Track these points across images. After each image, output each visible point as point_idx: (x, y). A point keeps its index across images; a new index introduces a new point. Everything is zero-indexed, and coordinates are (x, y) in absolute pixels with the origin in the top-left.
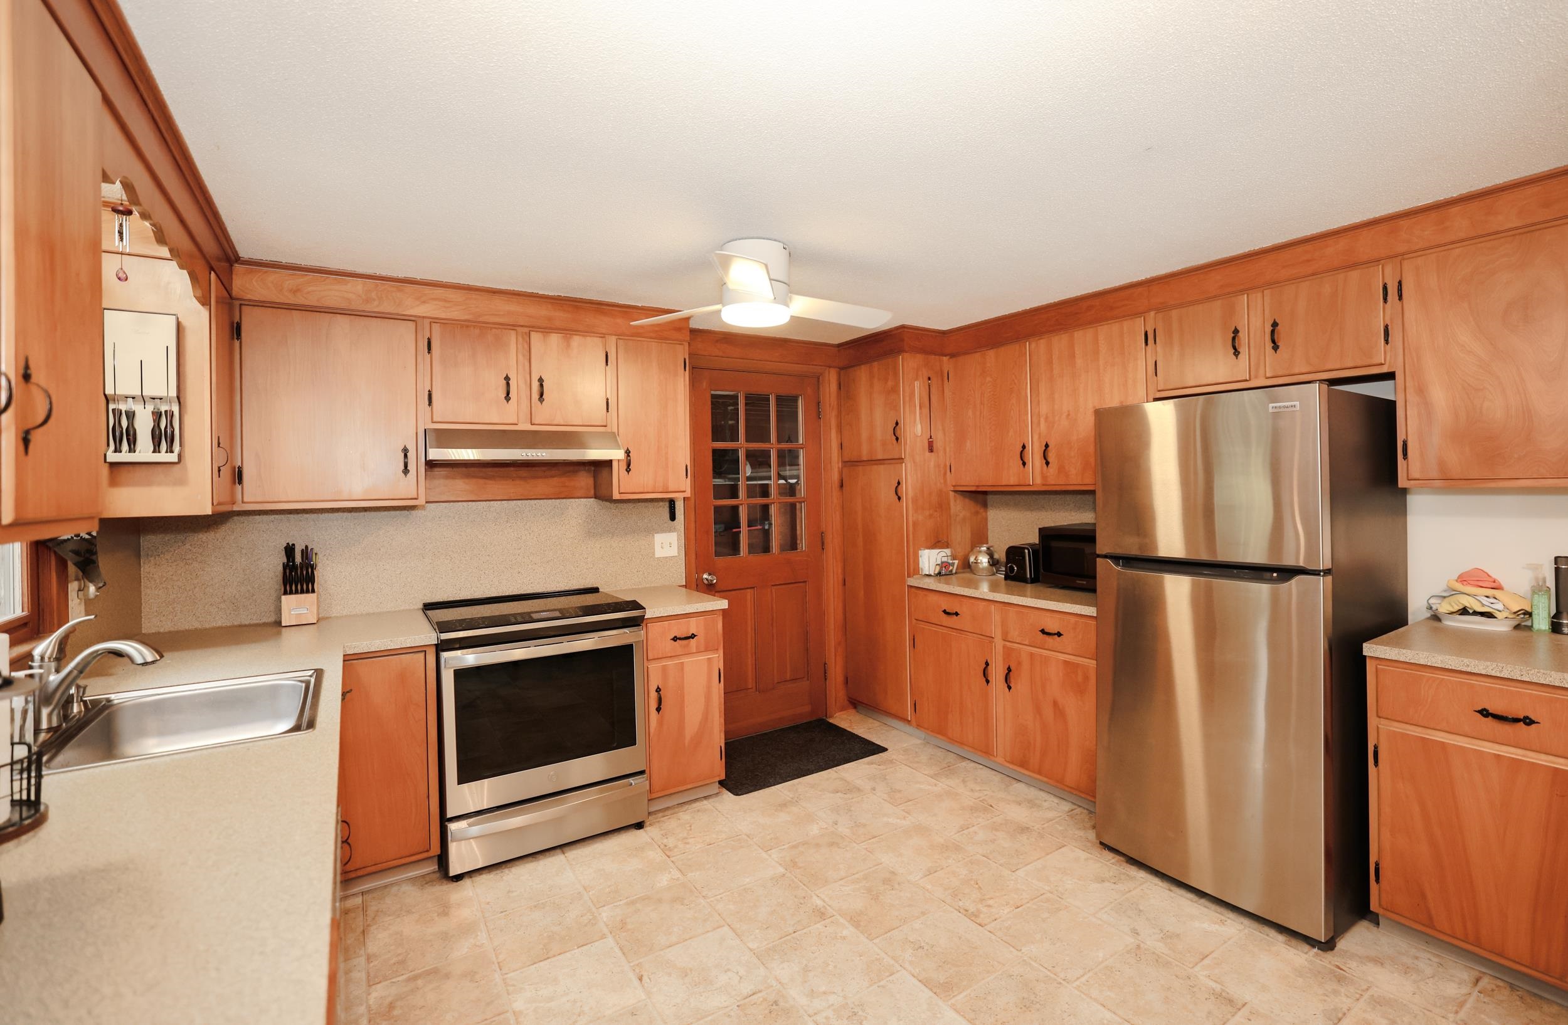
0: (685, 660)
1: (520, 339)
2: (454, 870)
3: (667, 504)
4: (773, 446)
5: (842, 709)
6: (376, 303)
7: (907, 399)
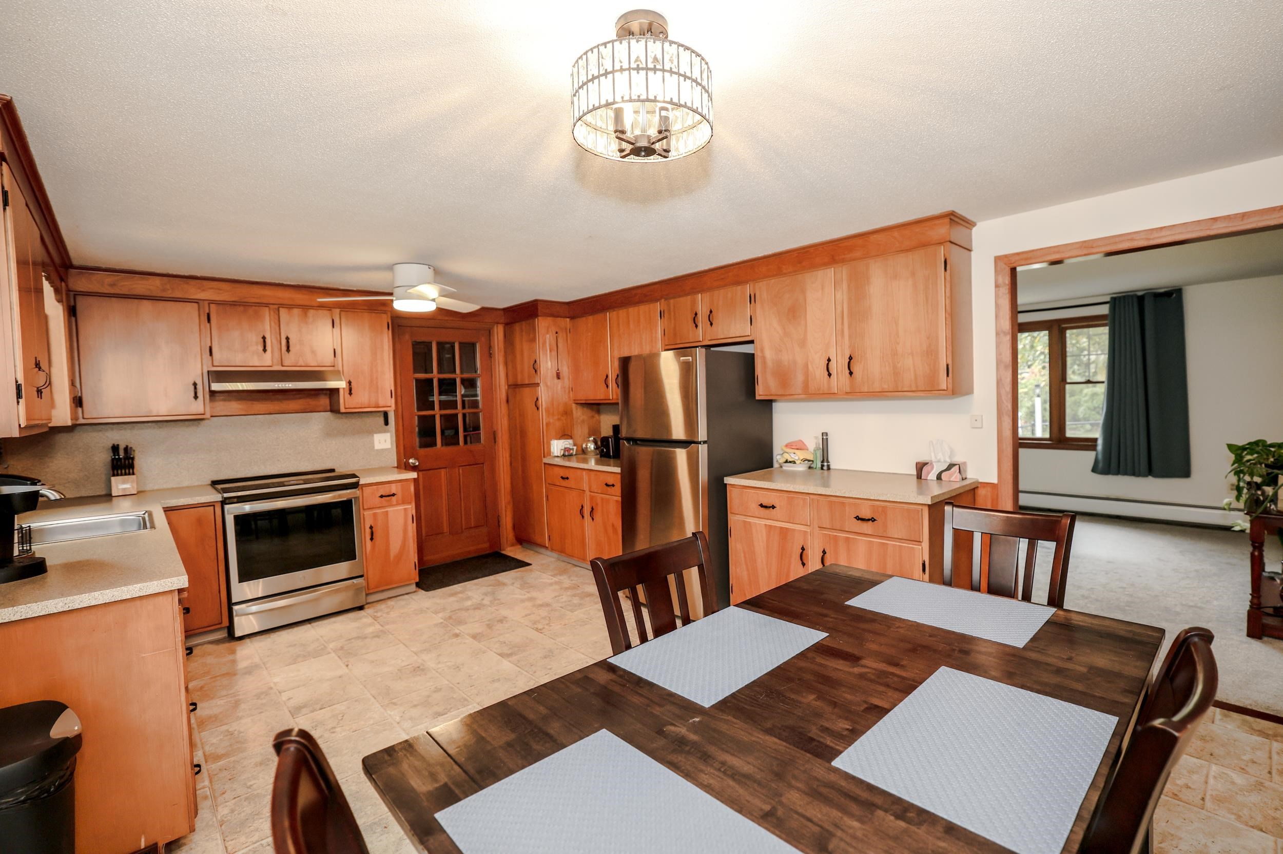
0: (390, 509)
1: (272, 313)
2: (238, 633)
3: (382, 415)
4: (458, 375)
5: (513, 545)
6: (170, 292)
7: (541, 345)
